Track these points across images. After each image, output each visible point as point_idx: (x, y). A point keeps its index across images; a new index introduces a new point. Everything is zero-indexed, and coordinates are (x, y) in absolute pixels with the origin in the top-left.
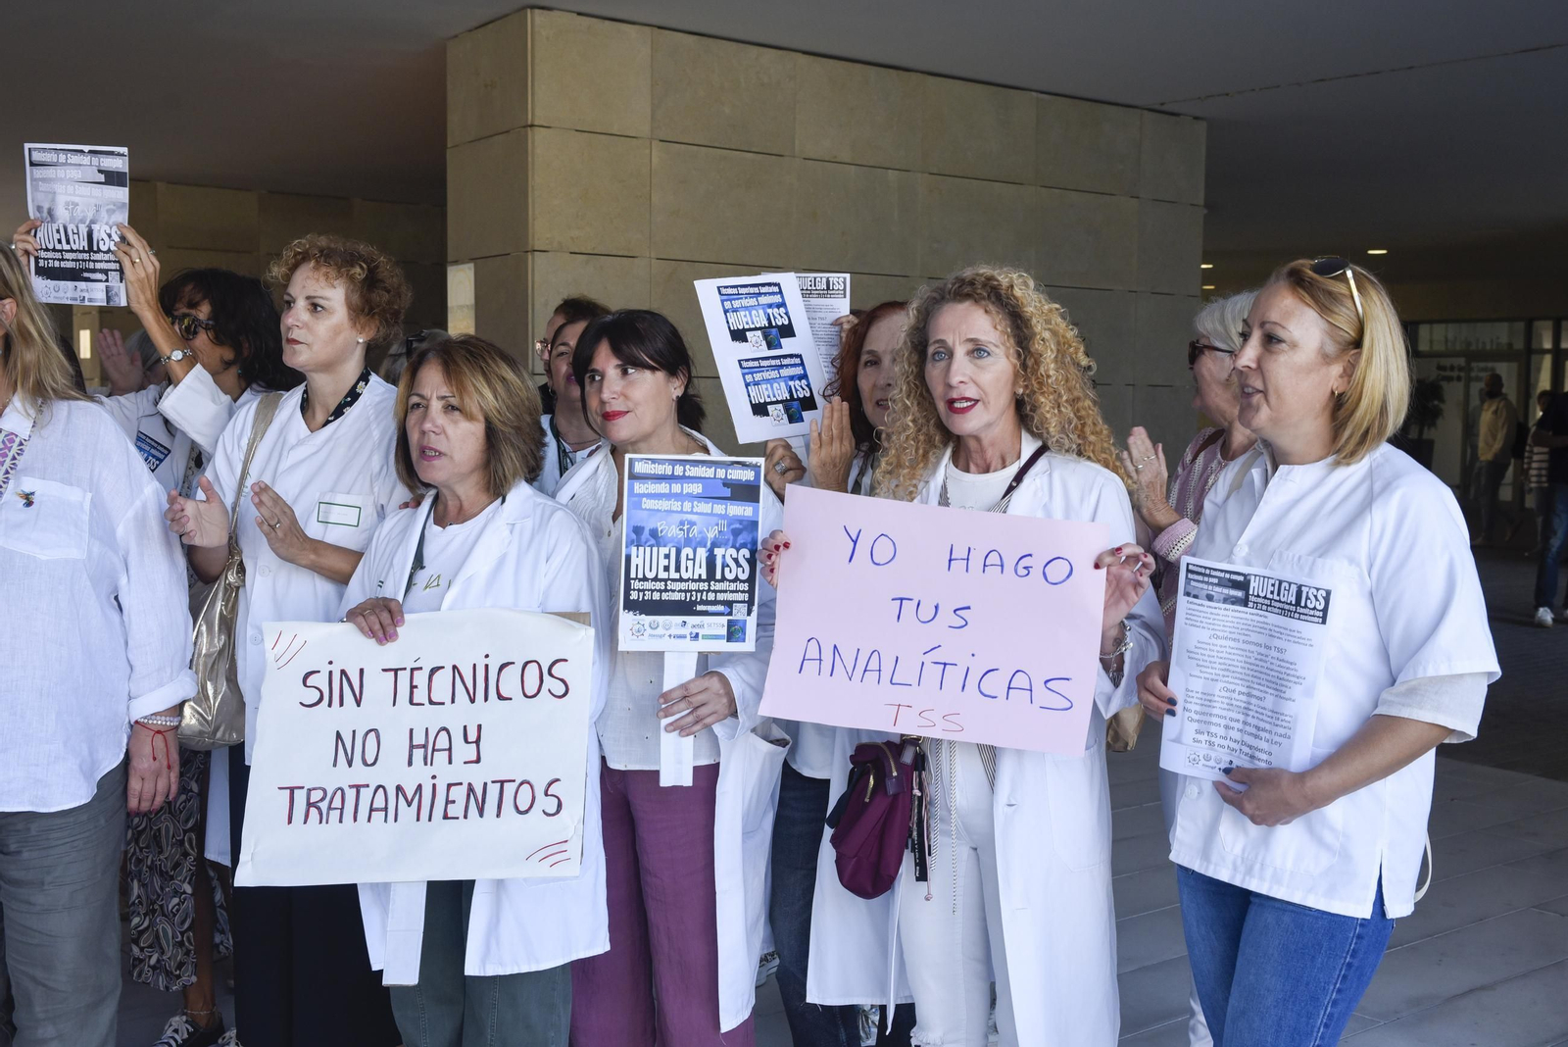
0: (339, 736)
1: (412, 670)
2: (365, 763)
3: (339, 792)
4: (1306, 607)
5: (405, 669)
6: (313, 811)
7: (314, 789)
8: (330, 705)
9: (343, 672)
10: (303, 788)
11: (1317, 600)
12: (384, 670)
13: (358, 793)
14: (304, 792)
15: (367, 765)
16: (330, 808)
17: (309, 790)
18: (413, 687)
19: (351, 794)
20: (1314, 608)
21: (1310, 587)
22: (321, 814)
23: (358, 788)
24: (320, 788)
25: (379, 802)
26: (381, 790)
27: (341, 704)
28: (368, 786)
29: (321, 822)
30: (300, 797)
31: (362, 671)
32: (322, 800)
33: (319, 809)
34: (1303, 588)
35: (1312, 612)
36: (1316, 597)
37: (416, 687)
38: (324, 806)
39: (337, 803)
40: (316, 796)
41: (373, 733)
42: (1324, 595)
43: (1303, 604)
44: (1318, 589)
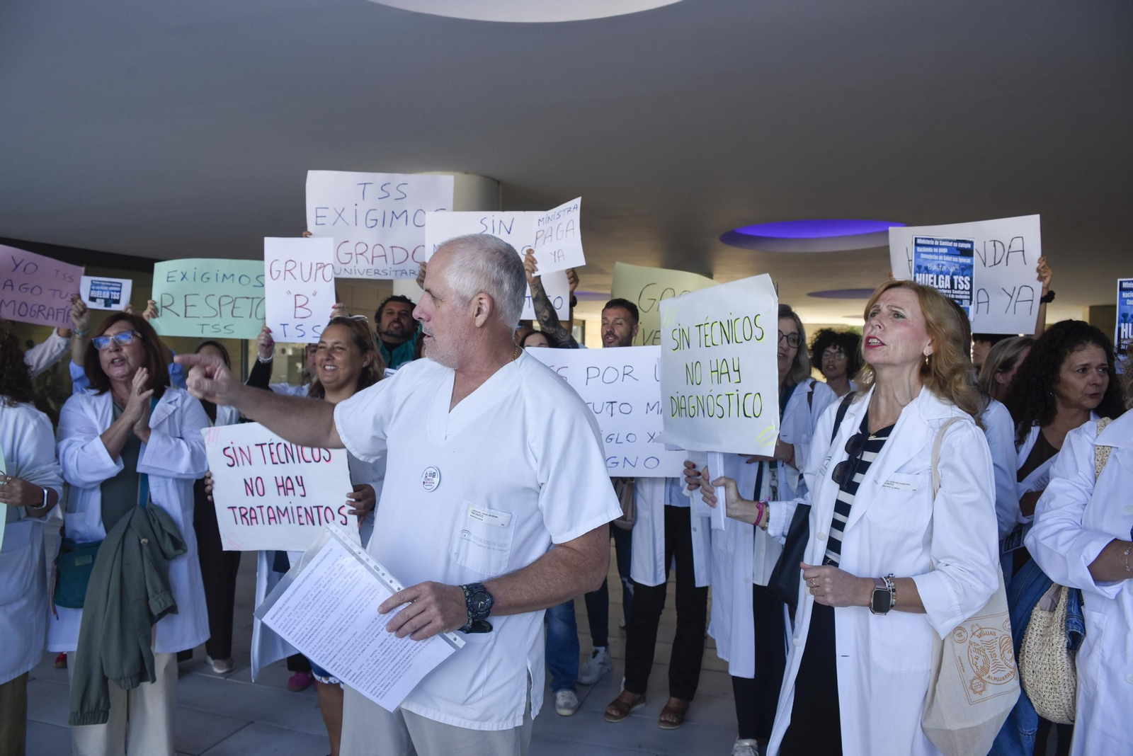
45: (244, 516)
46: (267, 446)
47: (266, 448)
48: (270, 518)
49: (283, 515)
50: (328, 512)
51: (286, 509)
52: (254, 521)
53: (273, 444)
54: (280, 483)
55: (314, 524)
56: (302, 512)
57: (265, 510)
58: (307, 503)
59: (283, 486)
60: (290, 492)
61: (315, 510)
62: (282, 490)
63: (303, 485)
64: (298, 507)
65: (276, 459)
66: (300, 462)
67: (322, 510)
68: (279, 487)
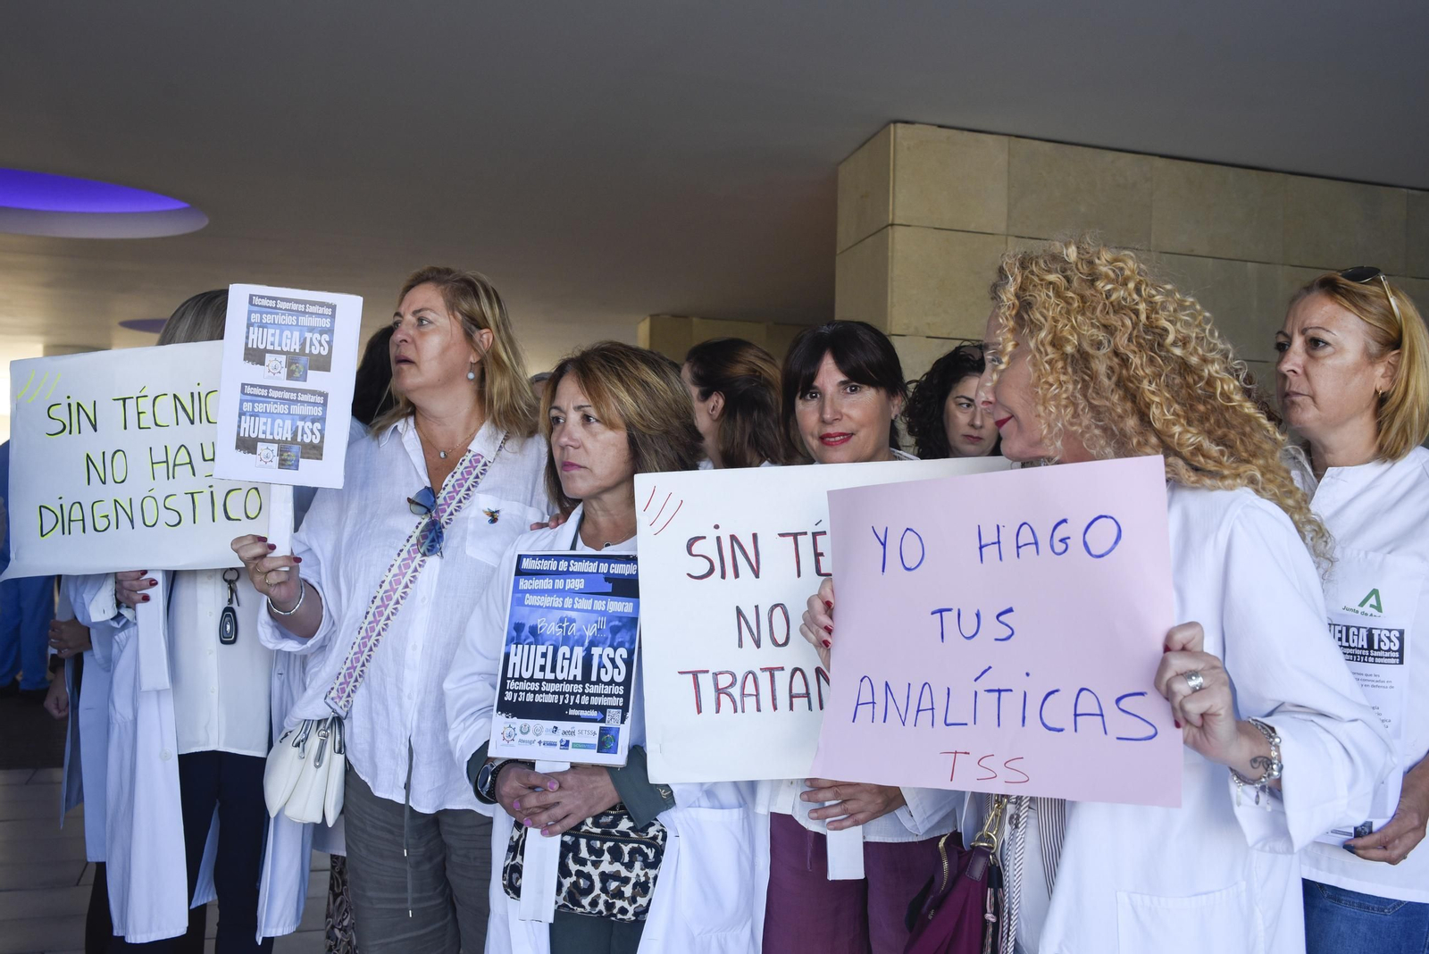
0: (739, 612)
1: (815, 535)
2: (776, 643)
3: (750, 676)
4: (1380, 649)
5: (805, 533)
6: (723, 697)
7: (720, 673)
8: (723, 576)
9: (733, 538)
10: (707, 672)
11: (1391, 641)
12: (782, 535)
13: (772, 677)
14: (709, 676)
15: (778, 645)
16: (743, 695)
17: (716, 675)
18: (818, 555)
19: (764, 679)
20: (1390, 650)
21: (1381, 630)
22: (734, 702)
23: (771, 671)
24: (727, 672)
25: (799, 687)
26: (798, 673)
27: (737, 575)
28: (782, 669)
29: (736, 711)
30: (706, 682)
31: (755, 536)
32: (732, 684)
33: (730, 695)
34: (1374, 631)
35: (1387, 654)
36: (1389, 638)
37: (822, 554)
38: (736, 691)
39: (750, 688)
40: (724, 681)
41: (779, 608)
42: (1398, 635)
43: (1376, 647)
44: (1390, 631)
45: (719, 691)
46: (810, 536)
47: (805, 543)
48: (792, 697)
53: (824, 532)
57: (782, 679)
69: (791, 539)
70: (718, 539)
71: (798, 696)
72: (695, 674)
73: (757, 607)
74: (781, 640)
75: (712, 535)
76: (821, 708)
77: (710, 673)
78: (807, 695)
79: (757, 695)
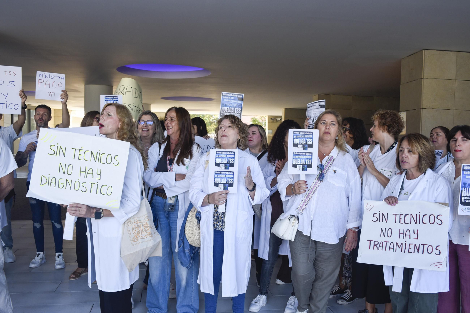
0: (382, 229)
1: (400, 215)
3: (382, 243)
6: (375, 246)
7: (376, 241)
8: (379, 222)
9: (383, 214)
12: (393, 214)
13: (386, 243)
14: (373, 242)
16: (379, 246)
17: (374, 242)
18: (400, 219)
19: (385, 244)
22: (377, 248)
23: (386, 242)
24: (377, 241)
25: (392, 246)
26: (392, 243)
27: (382, 222)
28: (389, 242)
29: (377, 250)
30: (372, 243)
31: (387, 214)
32: (378, 244)
33: (377, 246)
37: (401, 219)
38: (378, 246)
39: (381, 245)
40: (376, 243)
41: (390, 229)
45: (374, 245)
46: (399, 215)
47: (398, 216)
48: (390, 248)
49: (399, 248)
50: (430, 248)
51: (402, 244)
52: (381, 248)
53: (402, 214)
54: (402, 232)
55: (418, 252)
56: (412, 247)
57: (388, 244)
58: (417, 242)
59: (403, 234)
60: (408, 237)
61: (421, 247)
62: (402, 235)
63: (417, 234)
64: (410, 244)
65: (402, 221)
66: (420, 223)
67: (426, 247)
68: (400, 234)
69: (395, 215)
70: (380, 214)
71: (391, 248)
72: (370, 241)
73: (385, 228)
74: (389, 236)
75: (378, 213)
76: (396, 251)
77: (373, 241)
78: (393, 248)
79: (382, 247)
